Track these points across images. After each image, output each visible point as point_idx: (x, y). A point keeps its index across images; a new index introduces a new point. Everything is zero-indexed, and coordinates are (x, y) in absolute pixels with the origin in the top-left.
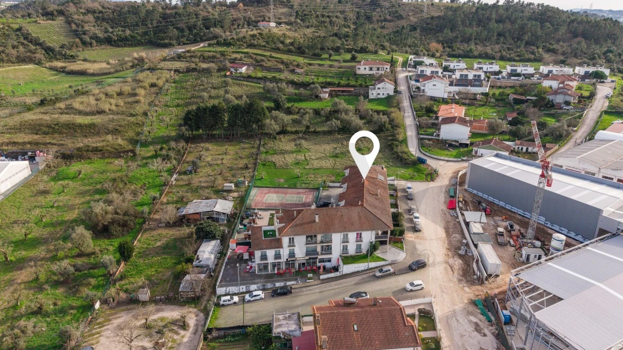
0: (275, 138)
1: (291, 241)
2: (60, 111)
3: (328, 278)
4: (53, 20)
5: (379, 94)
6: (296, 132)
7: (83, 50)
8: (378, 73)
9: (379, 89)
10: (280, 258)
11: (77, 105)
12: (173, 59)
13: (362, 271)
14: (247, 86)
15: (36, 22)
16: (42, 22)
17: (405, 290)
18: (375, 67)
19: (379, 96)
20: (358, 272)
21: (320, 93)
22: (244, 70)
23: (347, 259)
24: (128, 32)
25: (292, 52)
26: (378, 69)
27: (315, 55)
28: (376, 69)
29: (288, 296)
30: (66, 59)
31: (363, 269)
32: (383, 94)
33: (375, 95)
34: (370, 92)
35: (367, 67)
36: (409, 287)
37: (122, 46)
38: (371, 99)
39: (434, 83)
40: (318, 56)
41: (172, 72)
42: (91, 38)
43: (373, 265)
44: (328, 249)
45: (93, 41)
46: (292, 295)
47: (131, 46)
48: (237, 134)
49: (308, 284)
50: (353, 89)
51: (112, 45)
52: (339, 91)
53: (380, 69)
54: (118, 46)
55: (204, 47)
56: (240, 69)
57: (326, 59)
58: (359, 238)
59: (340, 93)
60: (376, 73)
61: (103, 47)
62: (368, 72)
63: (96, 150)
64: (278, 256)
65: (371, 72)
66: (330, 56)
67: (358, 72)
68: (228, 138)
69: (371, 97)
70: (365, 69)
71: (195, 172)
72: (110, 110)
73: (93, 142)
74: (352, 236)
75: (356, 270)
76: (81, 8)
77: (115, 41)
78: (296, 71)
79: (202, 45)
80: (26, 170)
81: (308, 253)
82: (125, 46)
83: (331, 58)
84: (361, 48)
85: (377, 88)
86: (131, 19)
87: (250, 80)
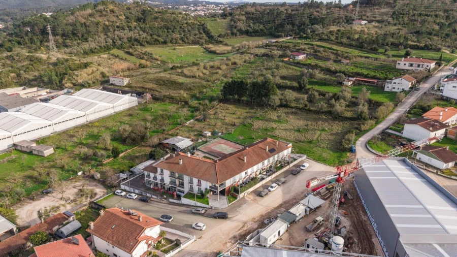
0: (275, 109)
1: (162, 171)
2: (177, 73)
3: (174, 202)
4: (225, 19)
5: (394, 88)
6: (296, 108)
7: (230, 38)
8: (418, 70)
9: (395, 83)
10: (156, 180)
11: (186, 71)
12: (262, 47)
13: (192, 206)
14: (292, 69)
15: (216, 20)
16: (218, 20)
17: (191, 226)
18: (415, 64)
19: (394, 90)
20: (190, 205)
21: (344, 81)
22: (301, 57)
23: (190, 195)
24: (261, 27)
25: (352, 46)
26: (419, 66)
27: (372, 49)
28: (417, 66)
29: (144, 203)
30: (217, 43)
31: (193, 204)
32: (398, 89)
33: (390, 88)
34: (386, 86)
35: (407, 63)
36: (194, 226)
37: (254, 36)
38: (386, 91)
39: (455, 85)
40: (374, 50)
41: (252, 56)
42: (238, 30)
43: (199, 204)
44: (182, 184)
45: (238, 33)
46: (148, 203)
47: (259, 36)
48: (254, 102)
49: (162, 201)
50: (376, 81)
51: (248, 36)
52: (362, 81)
53: (421, 66)
54: (252, 36)
55: (290, 39)
56: (296, 57)
57: (381, 53)
58: (199, 184)
59: (362, 83)
60: (415, 69)
61: (242, 36)
62: (407, 67)
63: (172, 98)
64: (155, 178)
65: (410, 68)
66: (386, 51)
67: (398, 67)
68: (247, 104)
69: (386, 89)
70: (405, 64)
71: (204, 121)
72: (199, 76)
73: (173, 93)
74: (195, 181)
75: (189, 204)
76: (243, 11)
77: (250, 33)
78: (342, 61)
79: (289, 38)
80: (135, 102)
81: (171, 183)
82: (255, 36)
83: (386, 53)
84: (426, 46)
85: (393, 83)
86: (266, 18)
87: (298, 65)
